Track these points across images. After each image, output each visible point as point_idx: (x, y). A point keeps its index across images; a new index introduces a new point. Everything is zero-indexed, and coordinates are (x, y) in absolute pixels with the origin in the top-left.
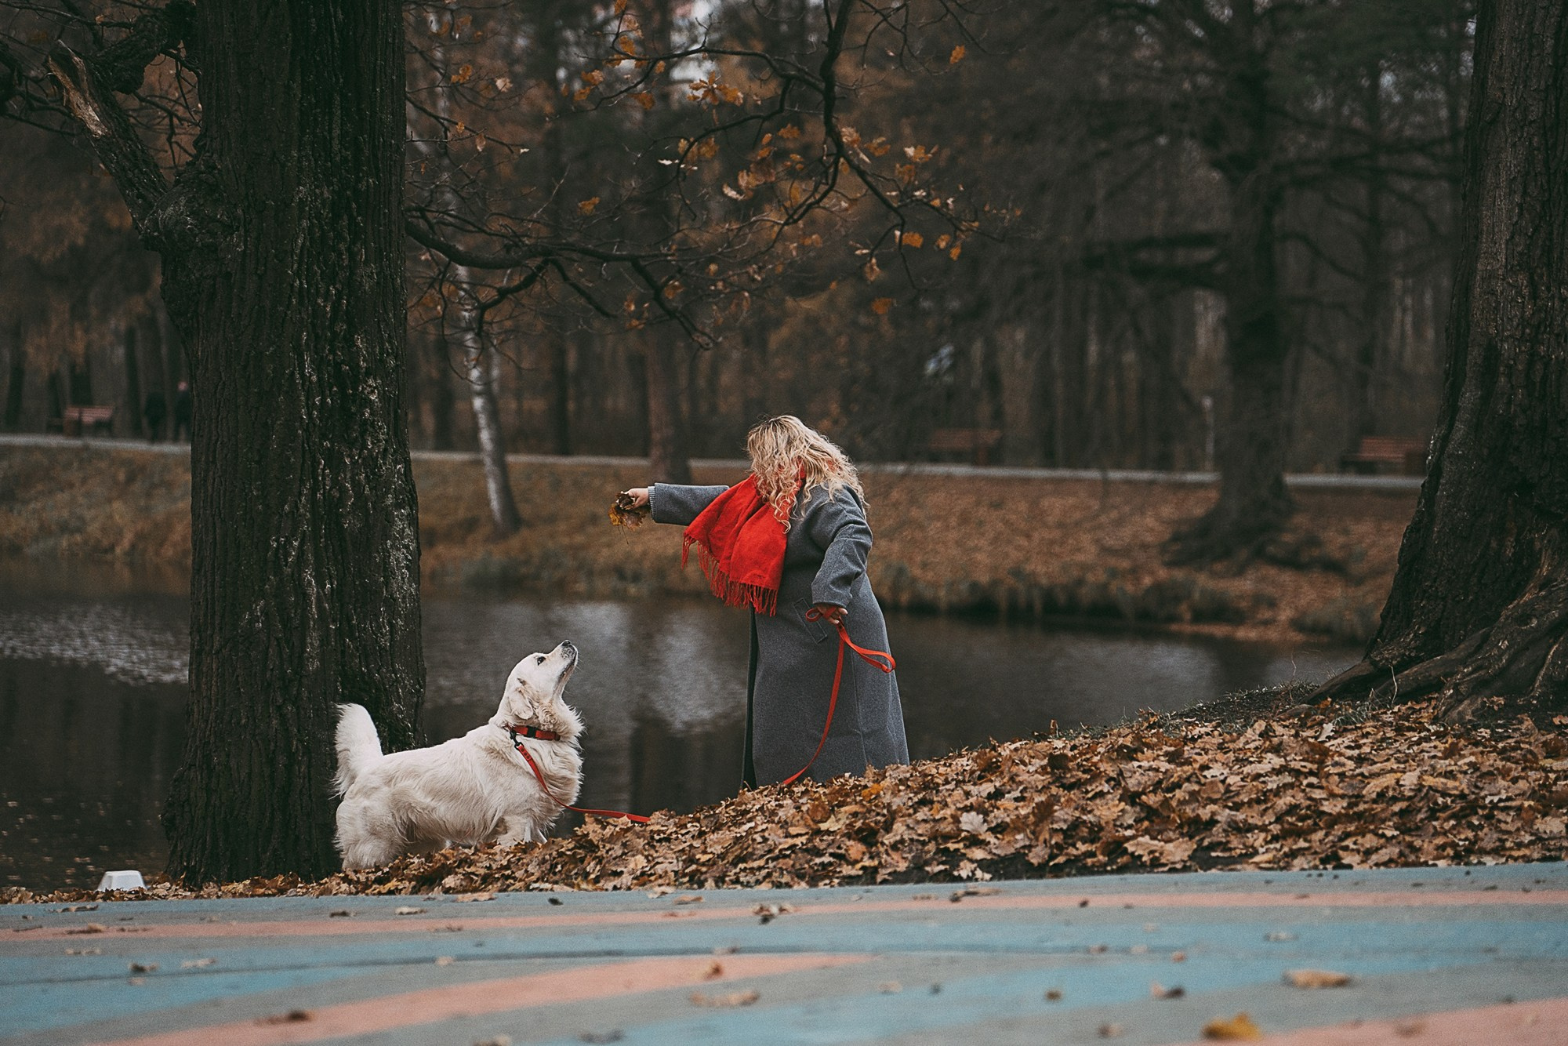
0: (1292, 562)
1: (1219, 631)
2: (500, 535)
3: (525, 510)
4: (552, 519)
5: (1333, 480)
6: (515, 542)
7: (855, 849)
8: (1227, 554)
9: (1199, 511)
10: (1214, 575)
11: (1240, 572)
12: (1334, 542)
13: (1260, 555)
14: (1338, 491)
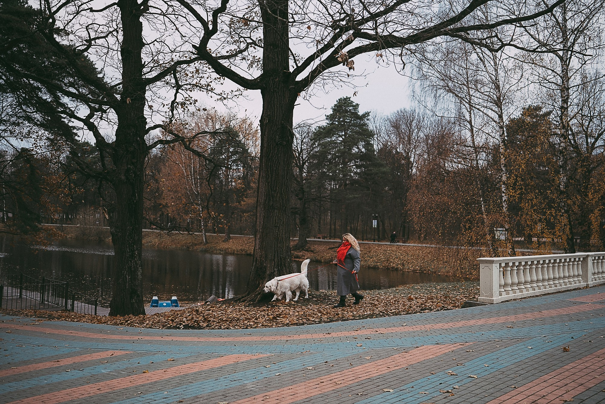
0: (307, 251)
1: (297, 260)
2: (205, 245)
3: (208, 241)
4: (212, 243)
5: (313, 239)
6: (207, 246)
7: (171, 322)
8: (299, 249)
9: (296, 243)
10: (297, 252)
11: (300, 252)
12: (312, 248)
13: (303, 250)
14: (313, 241)
